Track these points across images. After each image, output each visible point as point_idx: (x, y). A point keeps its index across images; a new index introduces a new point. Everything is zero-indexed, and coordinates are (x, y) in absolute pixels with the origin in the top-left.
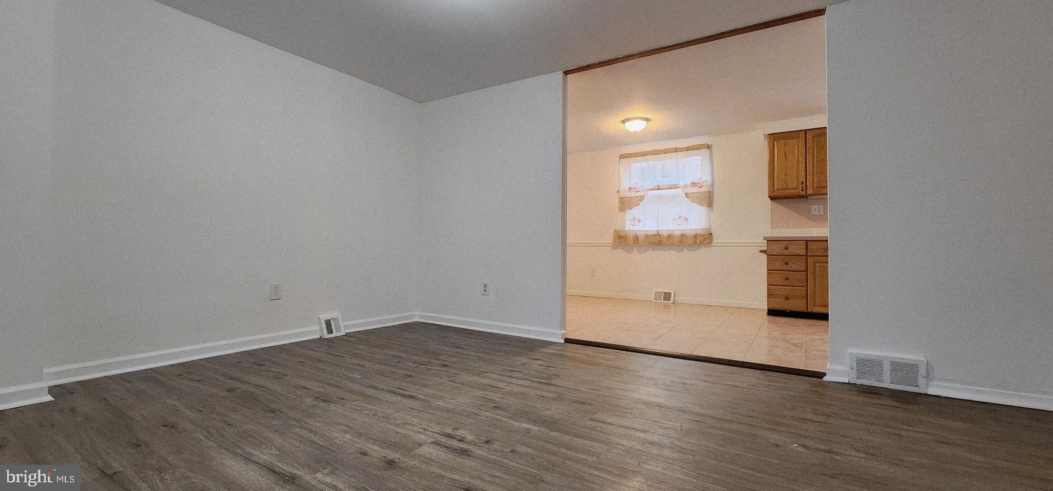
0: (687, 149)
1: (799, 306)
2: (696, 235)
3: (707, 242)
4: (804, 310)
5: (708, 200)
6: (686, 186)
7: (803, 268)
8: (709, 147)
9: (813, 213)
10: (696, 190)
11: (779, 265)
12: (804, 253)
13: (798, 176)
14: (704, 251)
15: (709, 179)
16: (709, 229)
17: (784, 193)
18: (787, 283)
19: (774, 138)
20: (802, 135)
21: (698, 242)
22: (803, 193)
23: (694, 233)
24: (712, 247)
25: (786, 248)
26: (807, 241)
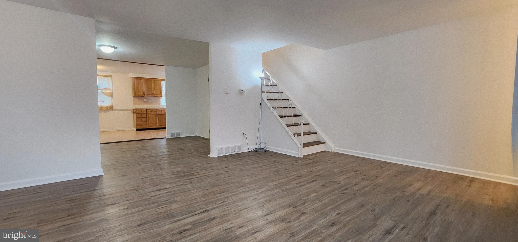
0: (103, 76)
1: (145, 127)
2: (107, 107)
3: (112, 109)
4: (146, 128)
5: (112, 95)
6: (103, 89)
7: (146, 116)
8: (111, 76)
9: (145, 101)
10: (106, 91)
11: (139, 116)
12: (146, 112)
13: (142, 91)
14: (110, 113)
15: (112, 88)
16: (112, 105)
17: (138, 95)
18: (142, 121)
19: (136, 79)
20: (143, 79)
21: (108, 109)
22: (144, 95)
23: (106, 106)
24: (113, 111)
25: (141, 111)
26: (147, 109)
